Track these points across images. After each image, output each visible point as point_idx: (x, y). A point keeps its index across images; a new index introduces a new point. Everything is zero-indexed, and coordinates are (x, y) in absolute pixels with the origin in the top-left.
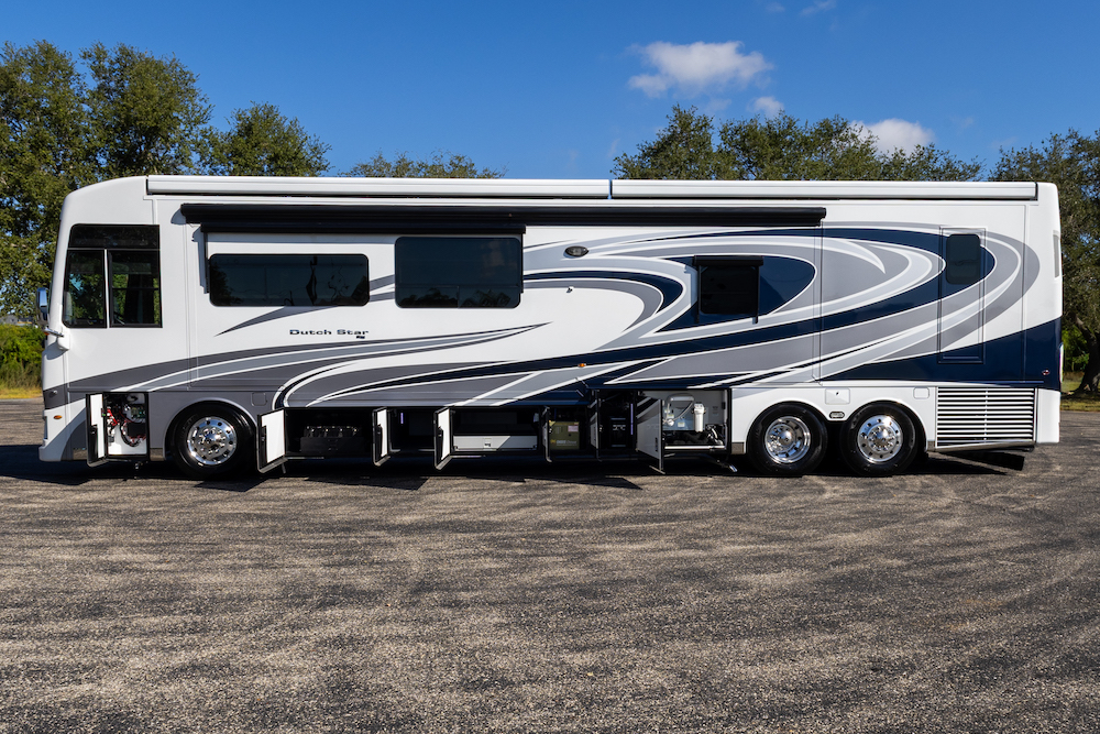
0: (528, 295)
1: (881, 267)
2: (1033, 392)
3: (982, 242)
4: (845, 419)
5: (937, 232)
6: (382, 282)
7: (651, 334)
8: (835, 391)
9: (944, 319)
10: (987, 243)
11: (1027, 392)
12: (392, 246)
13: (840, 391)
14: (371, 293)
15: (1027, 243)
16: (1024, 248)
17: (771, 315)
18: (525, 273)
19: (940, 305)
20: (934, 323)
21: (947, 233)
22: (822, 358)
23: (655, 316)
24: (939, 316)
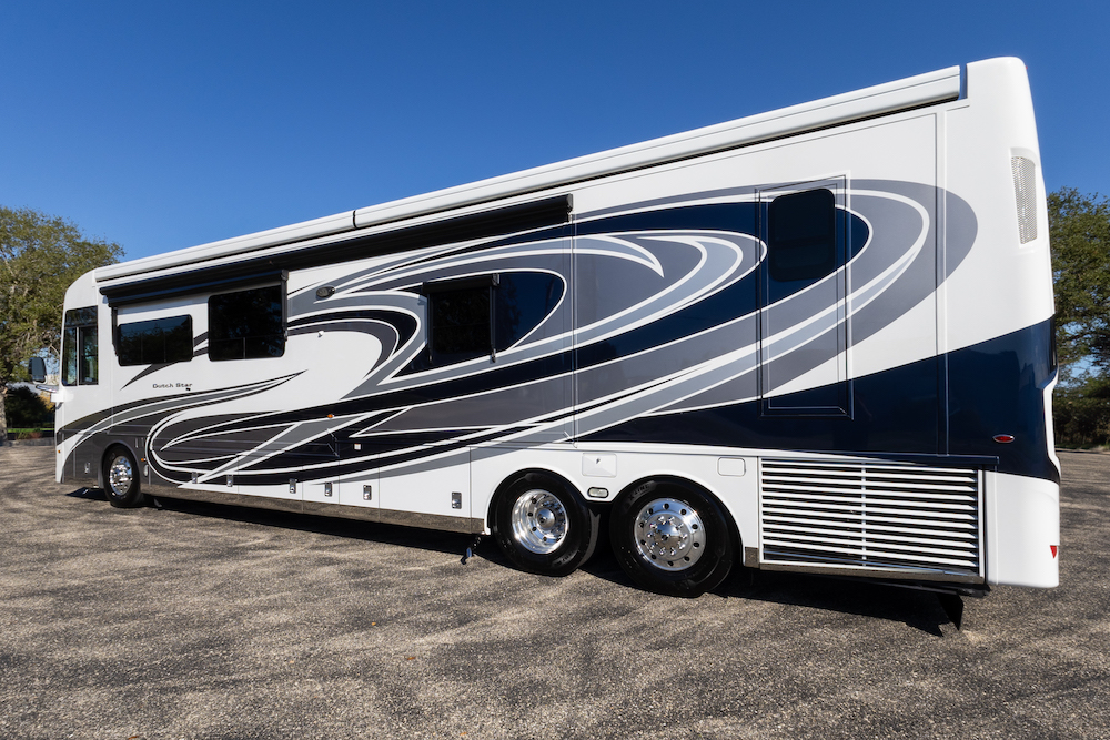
0: (292, 343)
1: (657, 267)
2: (975, 476)
3: (838, 200)
4: (609, 499)
5: (750, 198)
6: (200, 339)
7: (388, 380)
8: (595, 457)
9: (767, 342)
10: (847, 201)
11: (958, 477)
12: (206, 305)
13: (603, 458)
14: (195, 349)
15: (944, 185)
16: (932, 196)
17: (511, 350)
18: (290, 320)
19: (759, 318)
20: (751, 349)
21: (767, 197)
22: (577, 408)
23: (392, 358)
24: (760, 337)
